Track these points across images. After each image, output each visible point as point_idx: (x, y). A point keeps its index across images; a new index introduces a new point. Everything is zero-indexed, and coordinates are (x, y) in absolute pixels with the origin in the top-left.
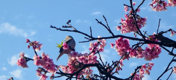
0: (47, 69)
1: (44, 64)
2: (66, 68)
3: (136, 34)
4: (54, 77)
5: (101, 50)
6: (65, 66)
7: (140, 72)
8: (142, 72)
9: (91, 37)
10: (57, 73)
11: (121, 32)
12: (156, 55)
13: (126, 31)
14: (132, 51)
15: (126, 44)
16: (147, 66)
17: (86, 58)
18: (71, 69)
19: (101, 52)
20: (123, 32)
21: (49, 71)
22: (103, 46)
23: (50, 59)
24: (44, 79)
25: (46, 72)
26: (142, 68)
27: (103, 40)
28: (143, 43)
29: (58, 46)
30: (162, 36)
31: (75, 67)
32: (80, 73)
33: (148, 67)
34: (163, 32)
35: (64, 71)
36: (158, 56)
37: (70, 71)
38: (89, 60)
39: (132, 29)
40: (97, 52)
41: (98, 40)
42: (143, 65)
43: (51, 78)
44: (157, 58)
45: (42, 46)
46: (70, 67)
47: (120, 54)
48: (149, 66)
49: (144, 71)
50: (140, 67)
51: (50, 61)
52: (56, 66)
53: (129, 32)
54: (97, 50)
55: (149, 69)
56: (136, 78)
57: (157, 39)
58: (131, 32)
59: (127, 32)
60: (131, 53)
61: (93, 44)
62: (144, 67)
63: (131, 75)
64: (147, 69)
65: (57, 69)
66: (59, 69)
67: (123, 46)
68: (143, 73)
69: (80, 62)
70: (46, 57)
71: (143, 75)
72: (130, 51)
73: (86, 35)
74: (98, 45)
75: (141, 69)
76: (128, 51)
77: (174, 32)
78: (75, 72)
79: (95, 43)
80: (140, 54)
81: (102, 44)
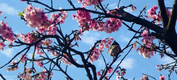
0: (6, 37)
1: (3, 32)
2: (26, 37)
3: (97, 7)
4: (12, 46)
5: (62, 21)
6: (24, 35)
7: (99, 46)
8: (101, 47)
9: (52, 8)
10: (15, 42)
11: (82, 5)
12: (117, 28)
13: (86, 3)
14: (93, 23)
15: (87, 14)
16: (107, 40)
17: (46, 29)
18: (30, 39)
19: (61, 23)
20: (83, 5)
21: (7, 39)
22: (64, 18)
23: (9, 27)
24: (2, 47)
25: (4, 40)
26: (102, 42)
27: (65, 12)
28: (104, 17)
29: (19, 15)
30: (124, 10)
31: (35, 37)
32: (39, 44)
33: (108, 42)
34: (124, 7)
35: (23, 40)
36: (118, 29)
37: (29, 41)
38: (49, 31)
39: (93, 2)
40: (57, 23)
41: (59, 12)
42: (103, 39)
43: (9, 47)
44: (117, 31)
45: (2, 14)
46: (29, 36)
47: (81, 25)
48: (109, 40)
49: (103, 45)
50: (100, 41)
51: (9, 29)
52: (15, 35)
53: (90, 5)
54: (58, 22)
55: (109, 43)
56: (96, 52)
57: (118, 14)
58: (92, 5)
59: (88, 5)
60: (92, 24)
61: (54, 15)
62: (104, 41)
63: (91, 48)
64: (107, 44)
65: (15, 38)
66: (18, 38)
67: (84, 17)
68: (103, 47)
69: (40, 32)
70: (5, 25)
71: (103, 49)
72: (90, 22)
73: (47, 6)
74: (59, 16)
75: (100, 44)
76: (89, 22)
77: (134, 8)
78: (34, 42)
79: (56, 15)
80: (101, 27)
81: (63, 16)
